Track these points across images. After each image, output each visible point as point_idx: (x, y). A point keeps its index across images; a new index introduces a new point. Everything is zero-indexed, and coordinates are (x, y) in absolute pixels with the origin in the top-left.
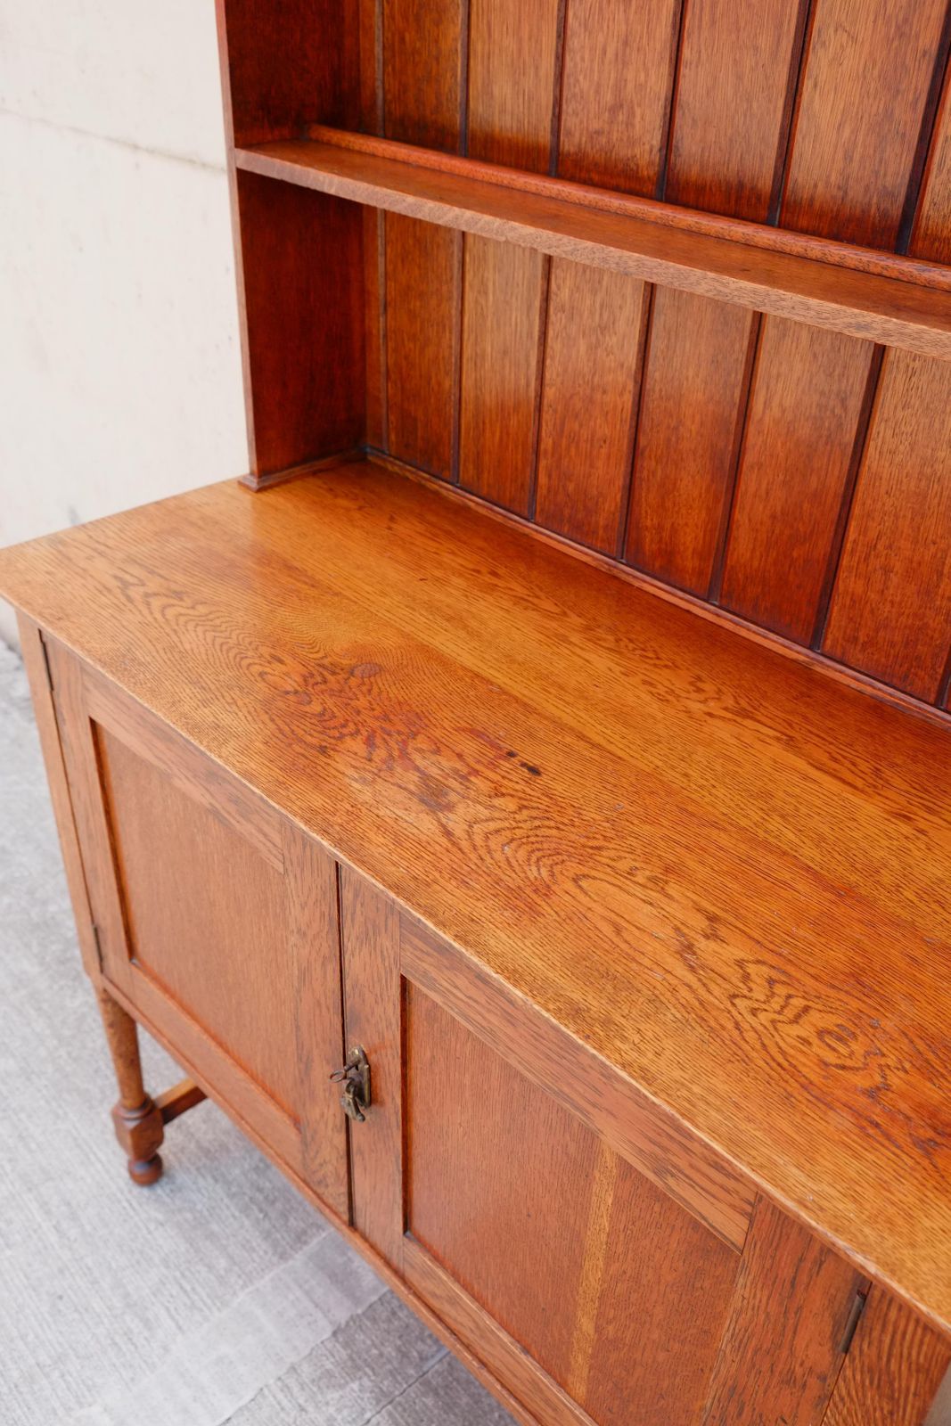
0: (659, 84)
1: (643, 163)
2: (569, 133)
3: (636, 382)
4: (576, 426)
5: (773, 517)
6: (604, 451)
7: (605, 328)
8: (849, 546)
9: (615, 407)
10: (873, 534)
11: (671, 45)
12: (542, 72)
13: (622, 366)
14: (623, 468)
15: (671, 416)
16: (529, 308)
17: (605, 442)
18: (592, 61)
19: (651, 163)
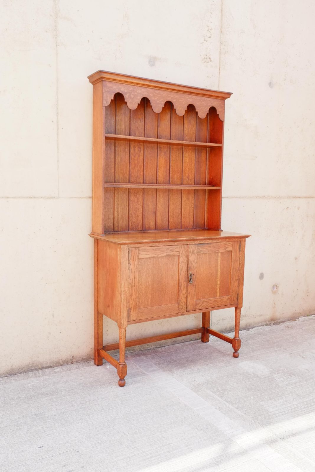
0: (142, 174)
2: (131, 180)
12: (127, 174)
16: (126, 202)
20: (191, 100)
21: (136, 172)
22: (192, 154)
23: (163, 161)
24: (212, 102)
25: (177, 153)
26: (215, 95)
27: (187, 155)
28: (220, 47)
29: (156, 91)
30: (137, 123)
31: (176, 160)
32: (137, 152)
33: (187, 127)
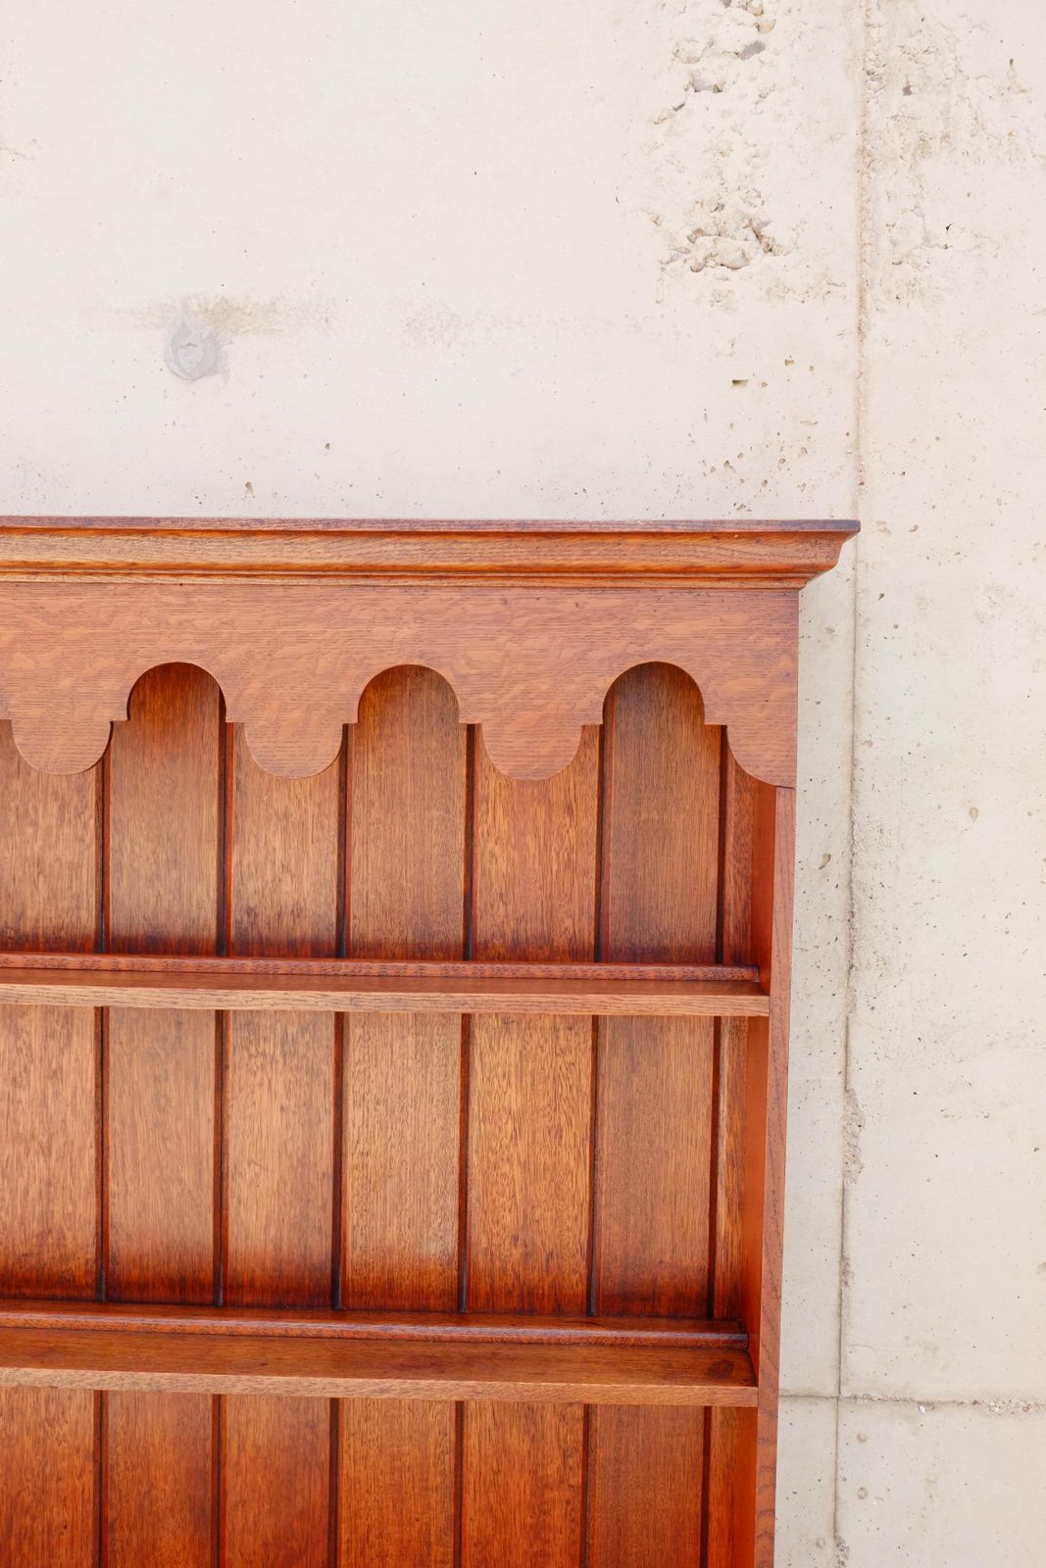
1: (80, 1273)
3: (95, 1461)
4: (28, 1522)
5: (265, 1544)
6: (66, 1537)
7: (54, 1419)
8: (344, 1547)
9: (74, 1490)
10: (363, 1530)
11: (96, 1183)
13: (78, 1450)
14: (90, 1547)
15: (141, 1482)
17: (65, 1527)
18: (14, 1200)
19: (87, 1272)
20: (406, 632)
21: (33, 1192)
22: (563, 1043)
23: (277, 1114)
24: (640, 625)
25: (410, 1040)
26: (652, 564)
27: (513, 1058)
28: (865, 114)
29: (44, 600)
30: (35, 824)
31: (403, 1095)
32: (36, 1045)
33: (503, 825)
